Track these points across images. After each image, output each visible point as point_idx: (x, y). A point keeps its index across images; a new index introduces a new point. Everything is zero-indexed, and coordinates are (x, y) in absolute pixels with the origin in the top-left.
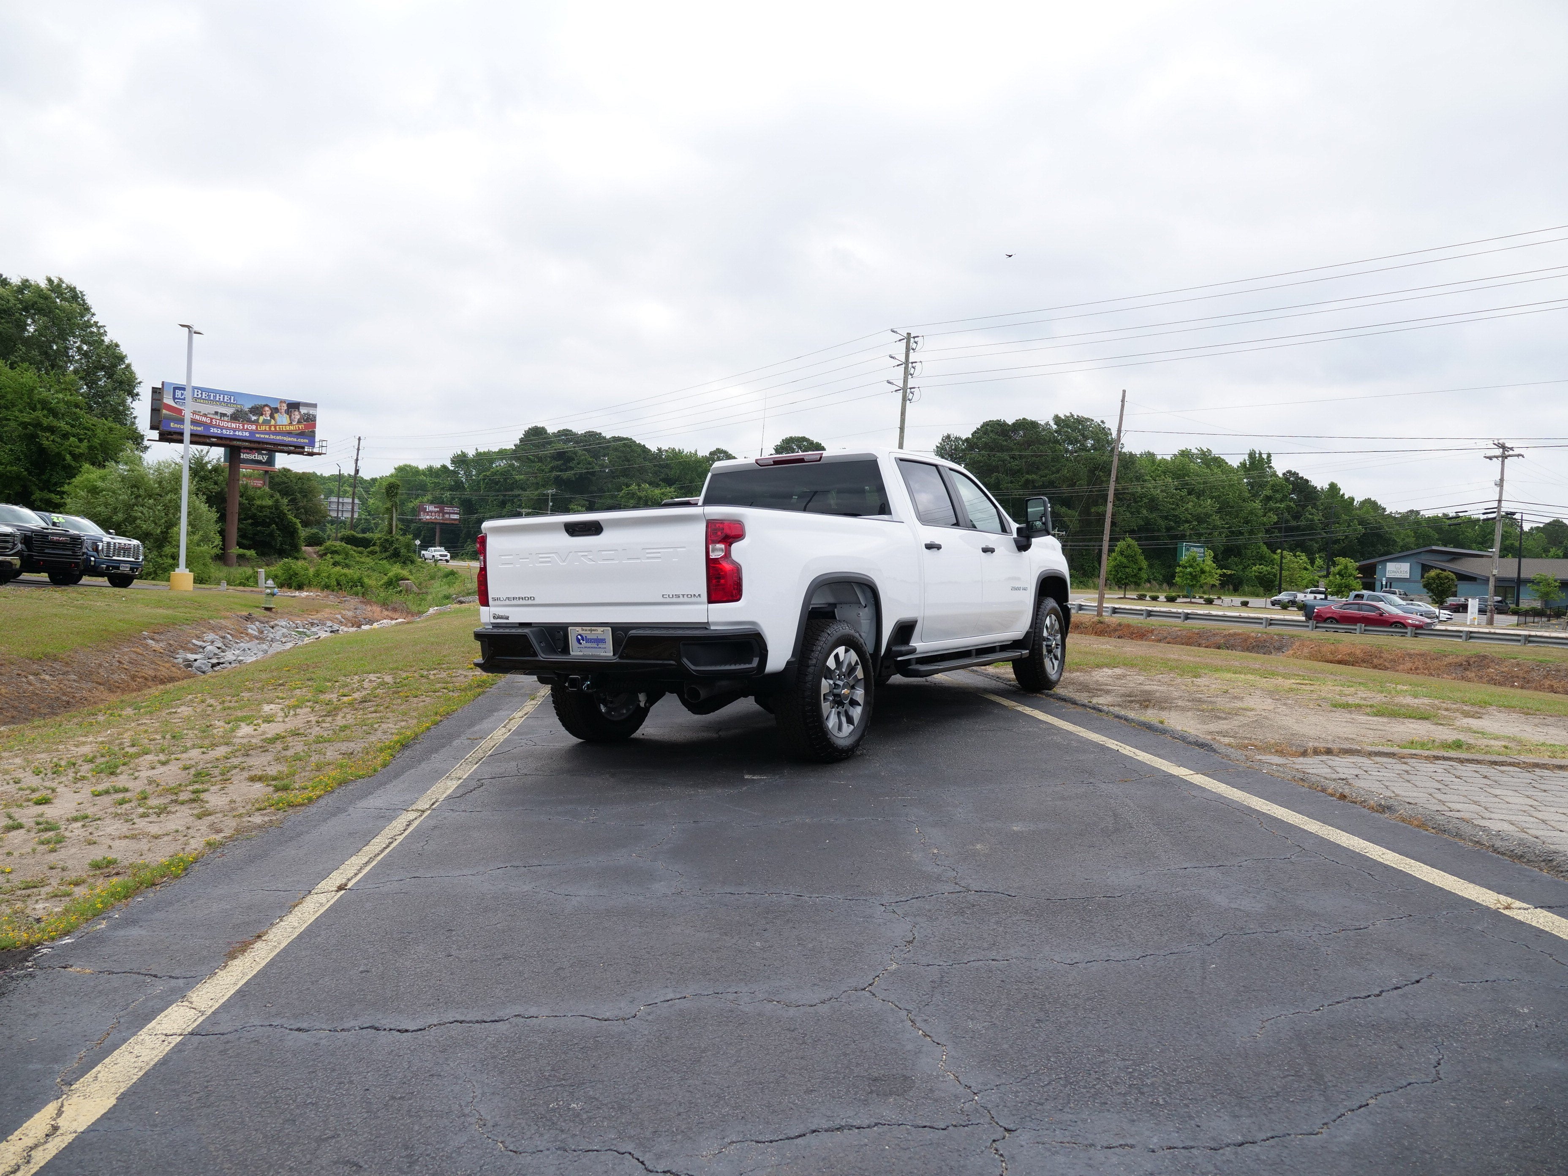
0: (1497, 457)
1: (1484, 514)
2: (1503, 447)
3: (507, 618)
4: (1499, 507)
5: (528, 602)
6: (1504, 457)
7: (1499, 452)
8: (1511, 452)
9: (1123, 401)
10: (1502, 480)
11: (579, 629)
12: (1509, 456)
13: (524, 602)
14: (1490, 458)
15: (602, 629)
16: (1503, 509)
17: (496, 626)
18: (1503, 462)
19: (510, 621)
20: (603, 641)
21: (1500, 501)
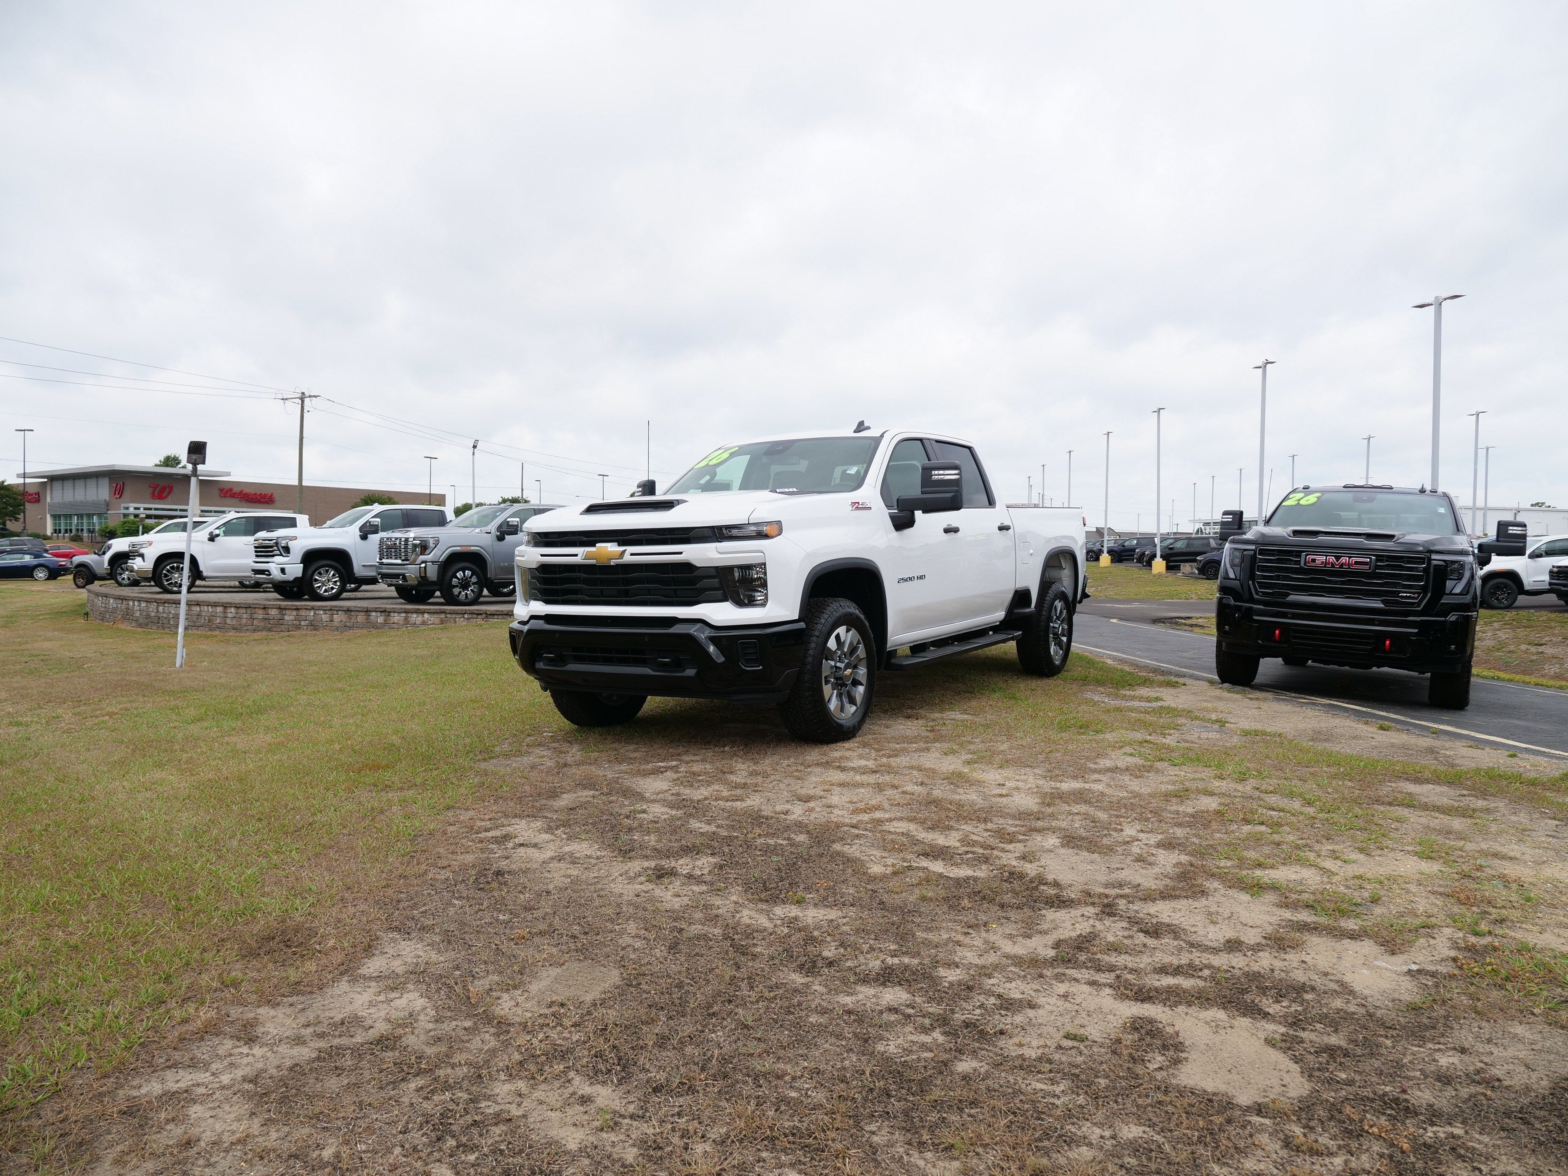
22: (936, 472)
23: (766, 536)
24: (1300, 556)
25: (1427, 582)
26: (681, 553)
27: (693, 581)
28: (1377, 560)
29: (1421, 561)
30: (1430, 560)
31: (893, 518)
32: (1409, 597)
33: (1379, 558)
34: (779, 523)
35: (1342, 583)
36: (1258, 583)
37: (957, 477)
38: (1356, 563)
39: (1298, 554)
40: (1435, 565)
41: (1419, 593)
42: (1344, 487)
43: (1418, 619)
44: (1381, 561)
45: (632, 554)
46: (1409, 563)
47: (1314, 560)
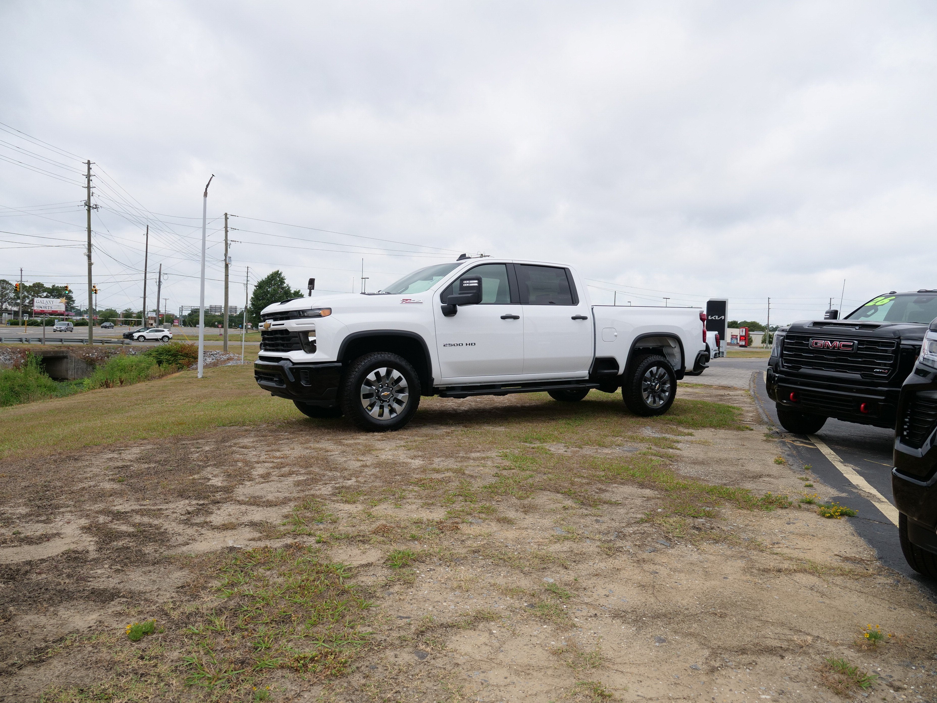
22: (466, 282)
23: (320, 316)
24: (808, 341)
25: (896, 360)
26: (283, 324)
27: (289, 339)
28: (859, 344)
29: (890, 345)
30: (899, 344)
31: (443, 308)
32: (881, 373)
33: (860, 342)
34: (330, 309)
35: (835, 360)
36: (785, 359)
37: (476, 284)
38: (844, 346)
39: (807, 339)
40: (903, 348)
41: (889, 370)
42: (918, 292)
43: (886, 389)
44: (863, 345)
45: (273, 325)
46: (882, 346)
47: (816, 343)
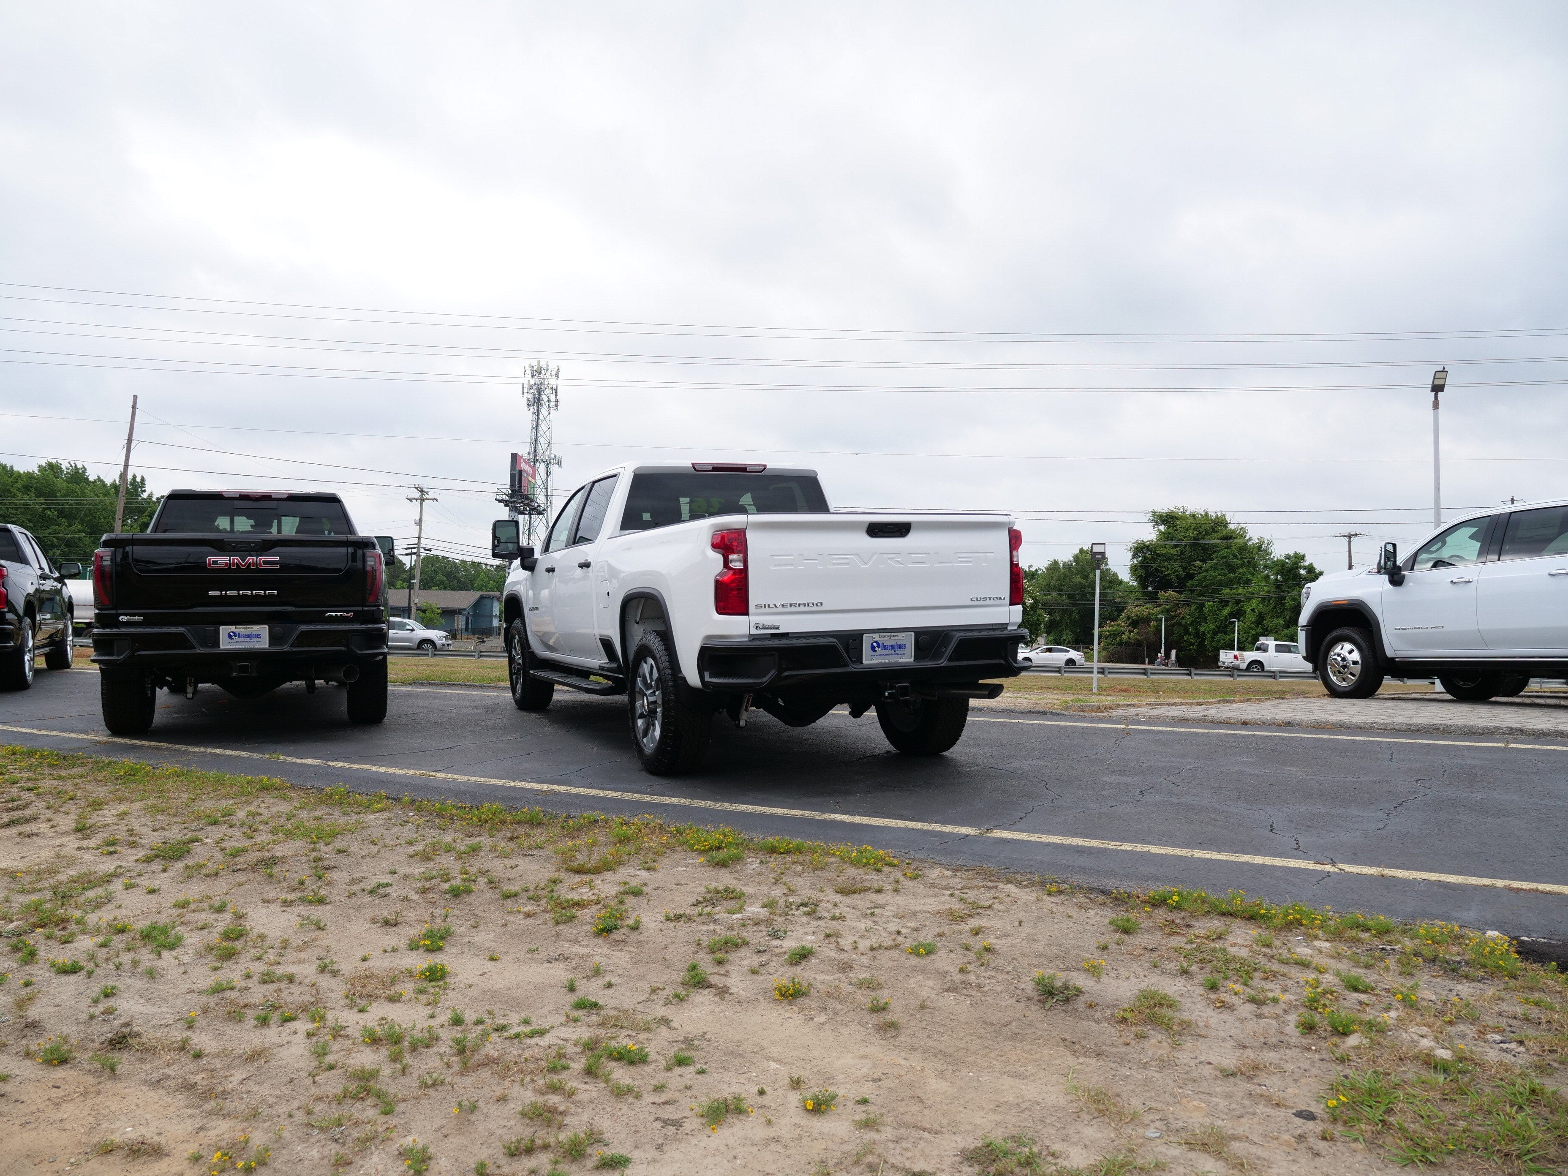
0: (416, 499)
1: (407, 549)
2: (422, 491)
3: (778, 628)
4: (419, 543)
5: (815, 608)
6: (422, 500)
7: (417, 495)
8: (427, 496)
9: (134, 407)
10: (421, 519)
11: (876, 637)
12: (427, 499)
13: (807, 609)
14: (411, 500)
15: (903, 634)
16: (422, 546)
17: (753, 638)
18: (421, 504)
19: (782, 630)
20: (903, 647)
21: (419, 538)
